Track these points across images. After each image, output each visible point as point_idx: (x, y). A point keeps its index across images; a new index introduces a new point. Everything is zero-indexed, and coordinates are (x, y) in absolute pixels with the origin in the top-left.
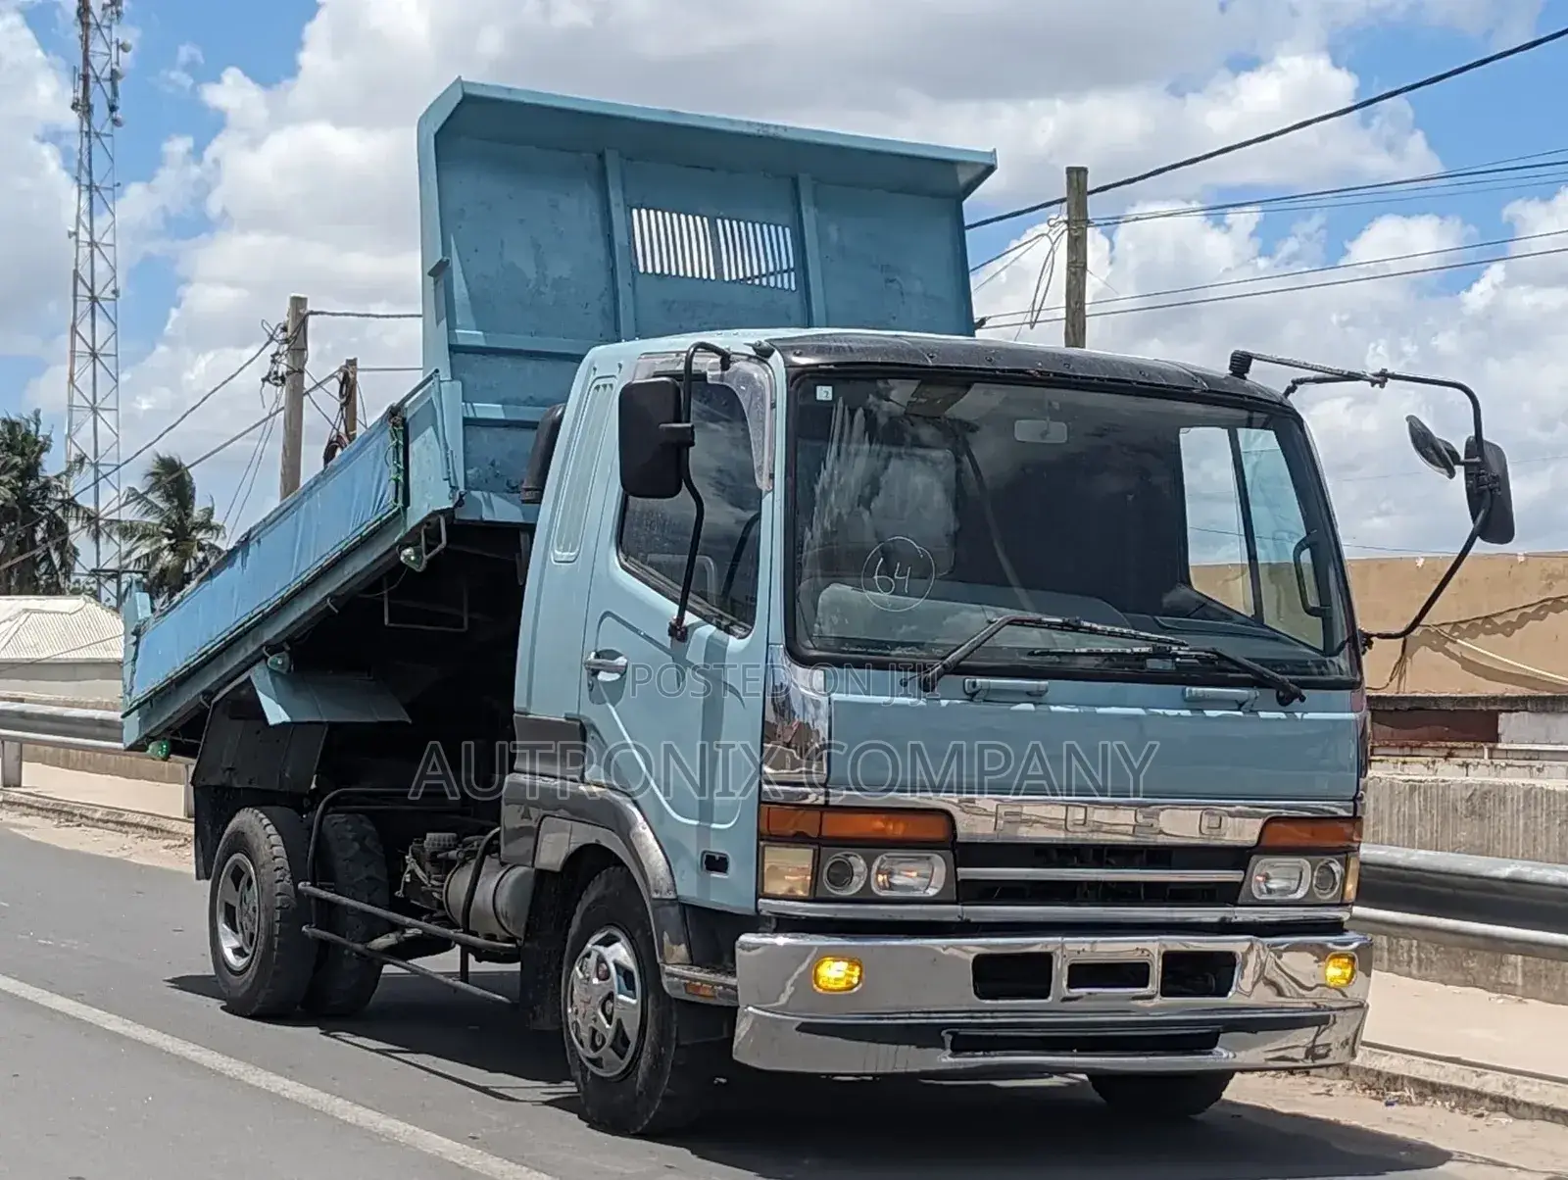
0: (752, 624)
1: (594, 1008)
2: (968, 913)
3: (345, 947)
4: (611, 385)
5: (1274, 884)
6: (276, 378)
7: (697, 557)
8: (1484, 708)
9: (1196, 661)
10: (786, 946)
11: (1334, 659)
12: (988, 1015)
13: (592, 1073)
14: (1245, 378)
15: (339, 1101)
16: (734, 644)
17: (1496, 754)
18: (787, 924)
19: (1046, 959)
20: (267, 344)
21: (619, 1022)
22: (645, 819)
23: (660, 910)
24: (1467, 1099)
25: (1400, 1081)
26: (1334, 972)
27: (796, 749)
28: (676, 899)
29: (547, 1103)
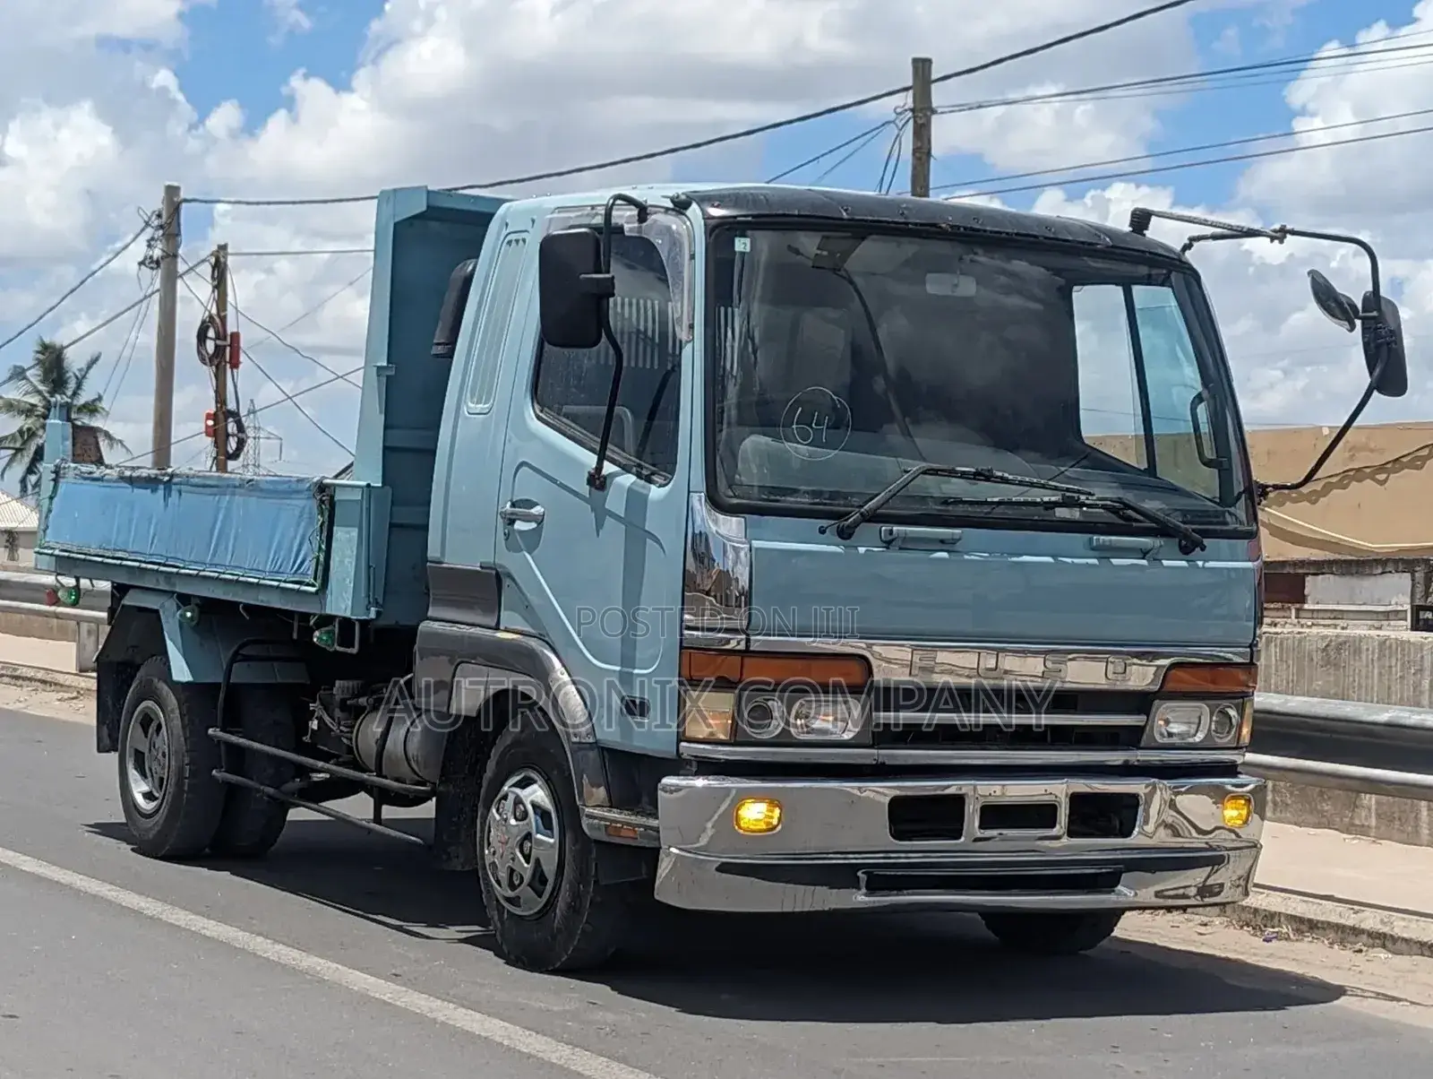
0: (672, 473)
1: (512, 848)
2: (884, 755)
3: (258, 791)
4: (524, 241)
5: (1175, 728)
6: (152, 262)
7: (616, 408)
8: (1292, 571)
9: (1101, 510)
10: (705, 788)
11: (1232, 510)
12: (903, 855)
13: (508, 911)
14: (1144, 235)
15: (260, 939)
16: (655, 492)
17: (1302, 614)
18: (707, 767)
19: (959, 800)
20: (143, 230)
21: (538, 861)
22: (564, 666)
23: (580, 753)
24: (1345, 935)
25: (1277, 918)
26: (1232, 813)
27: (715, 597)
28: (596, 743)
29: (461, 941)
